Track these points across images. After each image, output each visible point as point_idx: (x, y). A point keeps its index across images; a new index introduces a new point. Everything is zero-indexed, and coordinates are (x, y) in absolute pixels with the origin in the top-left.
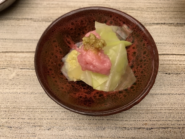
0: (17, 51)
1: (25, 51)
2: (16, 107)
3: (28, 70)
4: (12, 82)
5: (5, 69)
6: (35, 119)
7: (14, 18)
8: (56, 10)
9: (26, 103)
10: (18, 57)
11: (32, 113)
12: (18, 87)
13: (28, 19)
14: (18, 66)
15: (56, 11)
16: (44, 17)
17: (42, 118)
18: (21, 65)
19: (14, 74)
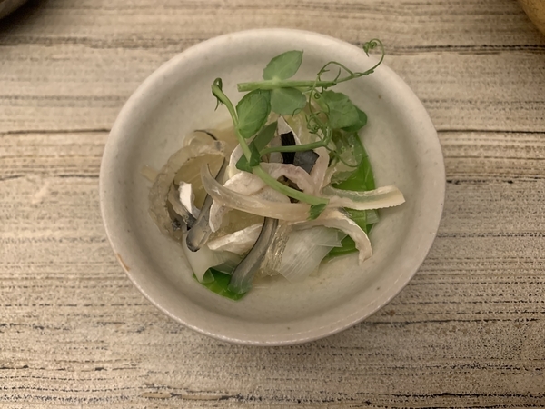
0: (50, 129)
1: (70, 128)
2: (53, 276)
3: (80, 179)
4: (39, 210)
5: (19, 179)
6: (103, 305)
7: (38, 39)
8: (152, 14)
9: (79, 264)
10: (51, 145)
11: (95, 289)
12: (57, 225)
13: (75, 41)
14: (54, 169)
15: (151, 18)
16: (119, 34)
17: (120, 301)
18: (62, 166)
19: (43, 192)
